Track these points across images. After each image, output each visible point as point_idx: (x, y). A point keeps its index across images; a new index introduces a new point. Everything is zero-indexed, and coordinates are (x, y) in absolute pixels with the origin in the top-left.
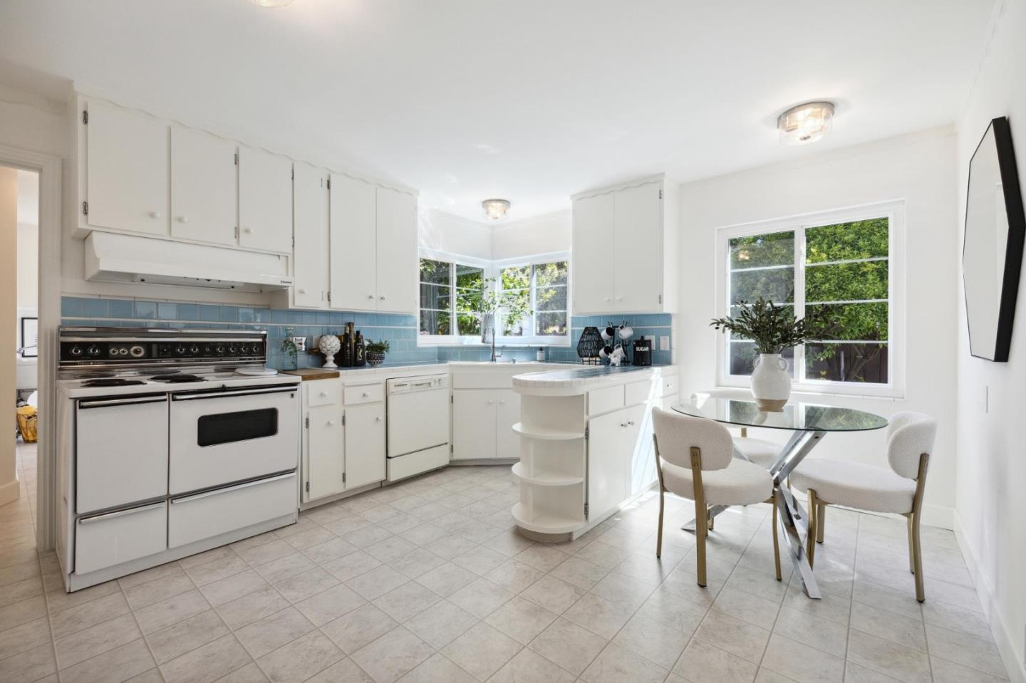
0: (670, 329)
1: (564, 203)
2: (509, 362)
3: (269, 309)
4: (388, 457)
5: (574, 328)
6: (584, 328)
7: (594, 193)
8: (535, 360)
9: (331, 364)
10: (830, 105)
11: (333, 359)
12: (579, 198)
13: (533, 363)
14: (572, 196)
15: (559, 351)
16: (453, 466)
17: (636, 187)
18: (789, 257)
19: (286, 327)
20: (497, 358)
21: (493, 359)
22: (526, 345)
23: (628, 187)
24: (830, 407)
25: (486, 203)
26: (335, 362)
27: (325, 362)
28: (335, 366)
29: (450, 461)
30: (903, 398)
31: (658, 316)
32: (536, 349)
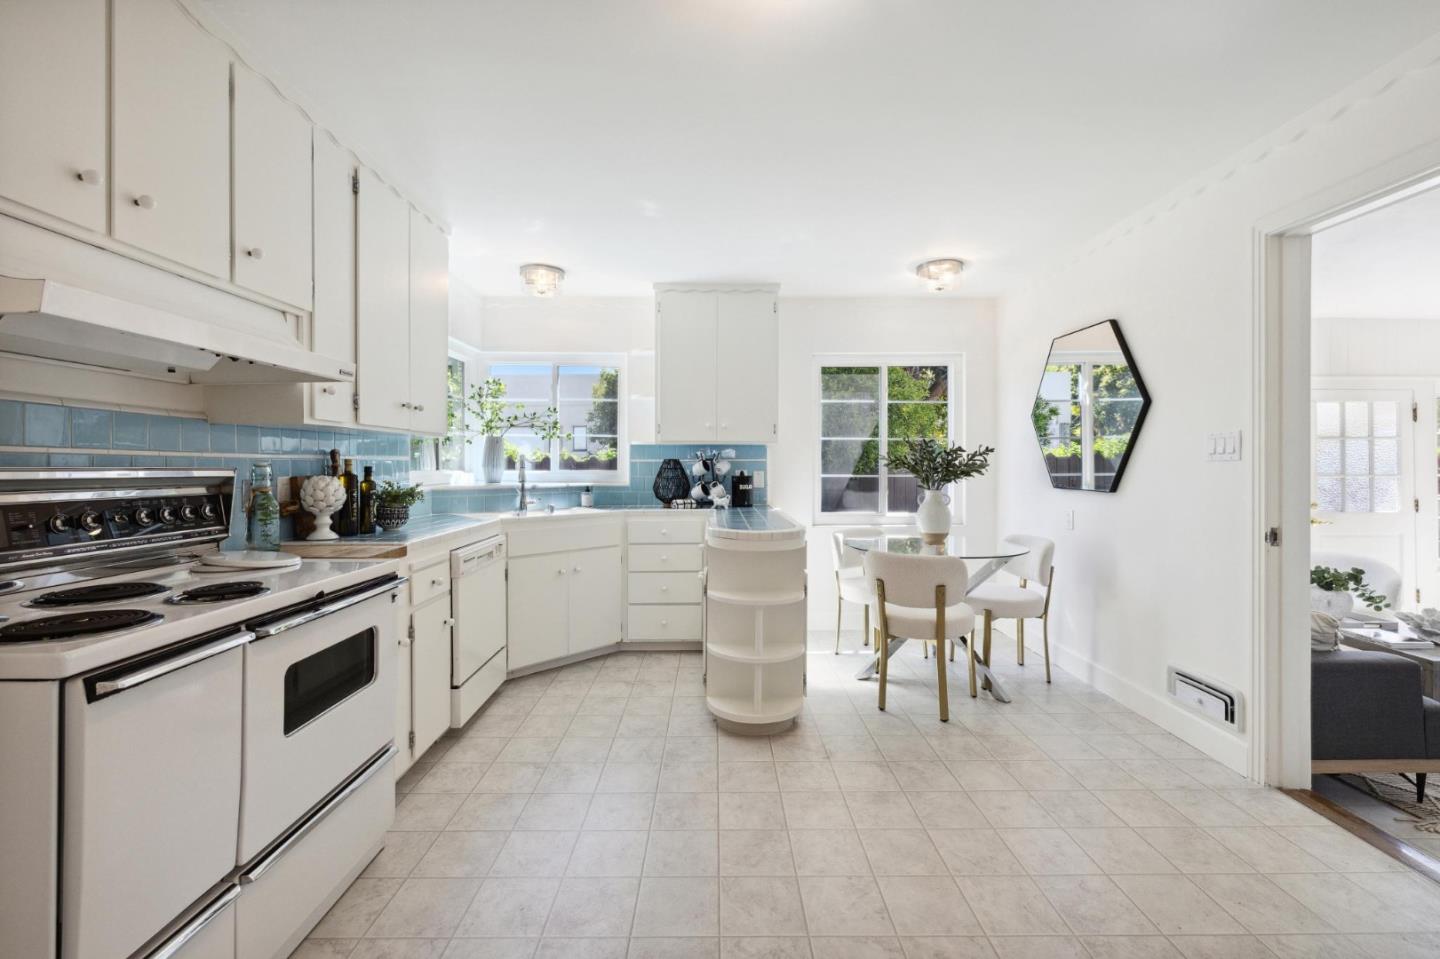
0: (765, 463)
1: (644, 289)
2: (542, 510)
3: (206, 421)
4: (454, 687)
5: (634, 461)
6: (662, 460)
7: (690, 288)
8: (580, 505)
9: (325, 532)
10: (961, 263)
11: (330, 522)
12: (666, 289)
13: (577, 511)
14: (656, 285)
15: (610, 491)
16: (513, 680)
17: (745, 292)
18: (873, 392)
19: (257, 460)
20: (529, 506)
21: (523, 506)
22: (564, 485)
23: (735, 291)
24: (907, 537)
25: (526, 269)
26: (333, 528)
27: (313, 528)
28: (334, 535)
29: (508, 673)
30: (962, 524)
31: (751, 447)
32: (580, 489)
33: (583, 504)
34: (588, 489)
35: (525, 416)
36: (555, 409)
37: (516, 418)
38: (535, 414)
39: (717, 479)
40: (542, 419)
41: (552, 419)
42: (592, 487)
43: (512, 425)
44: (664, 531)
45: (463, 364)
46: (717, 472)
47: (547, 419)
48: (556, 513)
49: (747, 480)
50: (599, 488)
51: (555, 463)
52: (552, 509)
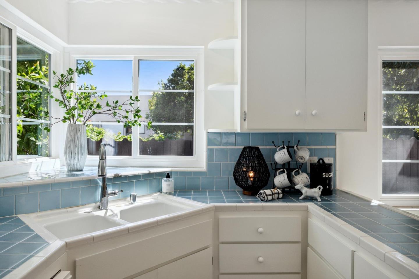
0: (335, 149)
5: (211, 148)
13: (159, 198)
31: (322, 133)
32: (160, 175)
33: (164, 190)
34: (168, 176)
35: (107, 104)
36: (137, 98)
37: (98, 106)
38: (117, 102)
39: (301, 167)
40: (124, 107)
41: (133, 108)
42: (171, 172)
43: (94, 113)
44: (260, 230)
45: (50, 55)
46: (300, 160)
47: (129, 107)
48: (140, 202)
49: (328, 168)
50: (177, 173)
51: (135, 147)
52: (134, 198)
